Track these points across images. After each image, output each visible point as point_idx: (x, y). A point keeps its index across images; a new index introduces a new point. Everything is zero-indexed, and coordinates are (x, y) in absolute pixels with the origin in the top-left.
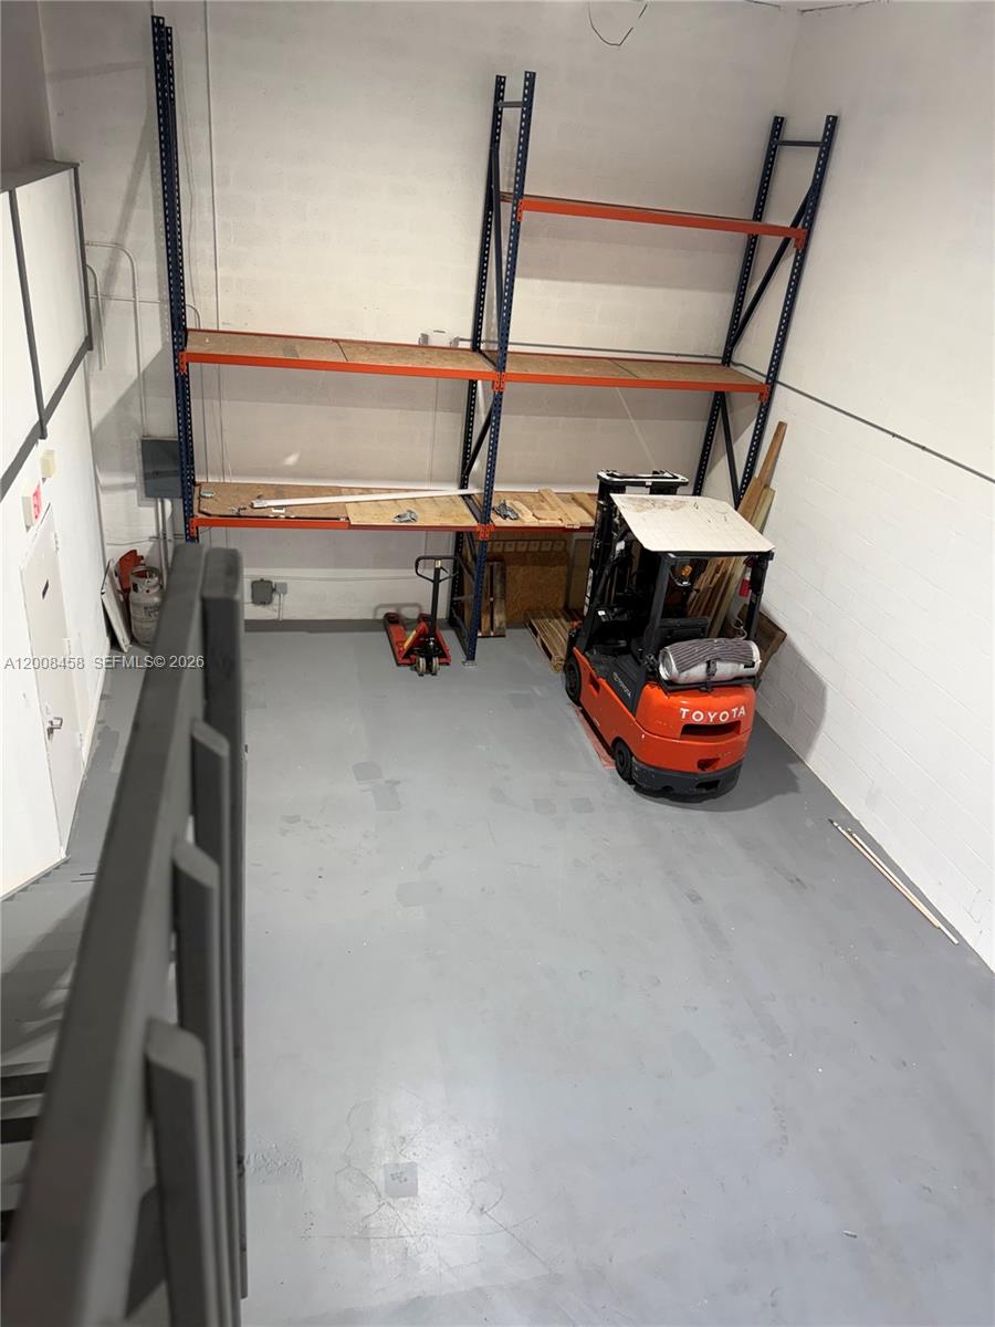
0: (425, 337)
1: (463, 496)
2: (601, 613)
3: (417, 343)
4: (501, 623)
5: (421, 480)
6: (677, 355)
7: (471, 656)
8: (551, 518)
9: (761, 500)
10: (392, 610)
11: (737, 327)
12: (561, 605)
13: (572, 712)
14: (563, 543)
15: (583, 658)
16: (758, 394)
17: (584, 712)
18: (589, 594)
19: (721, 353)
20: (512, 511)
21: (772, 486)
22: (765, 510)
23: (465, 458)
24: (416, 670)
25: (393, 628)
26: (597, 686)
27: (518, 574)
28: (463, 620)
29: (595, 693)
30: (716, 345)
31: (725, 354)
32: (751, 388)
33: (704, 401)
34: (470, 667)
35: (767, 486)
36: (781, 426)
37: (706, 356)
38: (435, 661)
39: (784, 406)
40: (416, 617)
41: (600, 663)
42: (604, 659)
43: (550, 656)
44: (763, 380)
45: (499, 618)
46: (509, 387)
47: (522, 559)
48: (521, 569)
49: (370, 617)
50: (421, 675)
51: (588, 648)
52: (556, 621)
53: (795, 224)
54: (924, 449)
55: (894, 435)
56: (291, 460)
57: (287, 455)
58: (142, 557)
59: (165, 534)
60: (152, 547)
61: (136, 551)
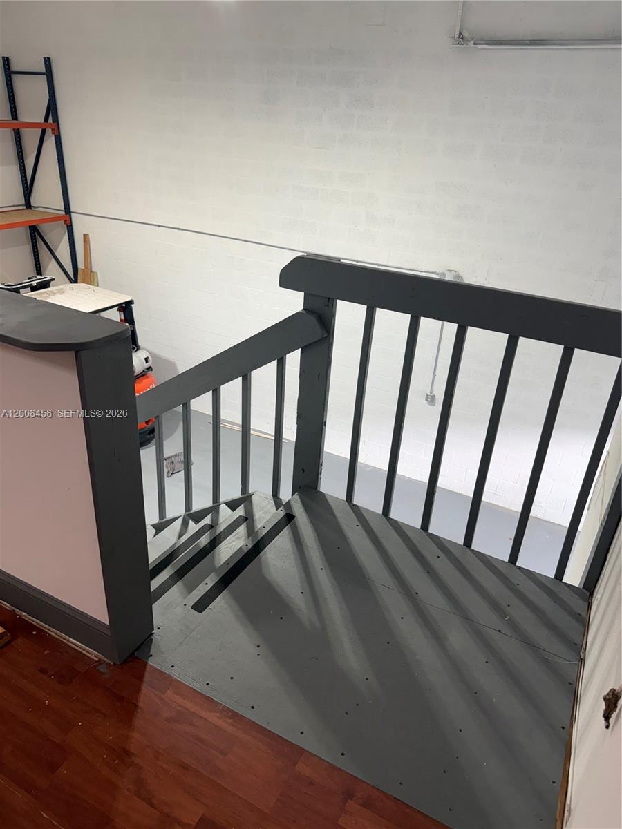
9: (92, 279)
11: (28, 189)
16: (63, 222)
19: (23, 202)
22: (96, 280)
30: (17, 197)
31: (26, 203)
33: (24, 233)
35: (91, 271)
36: (85, 236)
37: (14, 206)
39: (81, 225)
53: (46, 120)
54: (178, 229)
55: (159, 226)
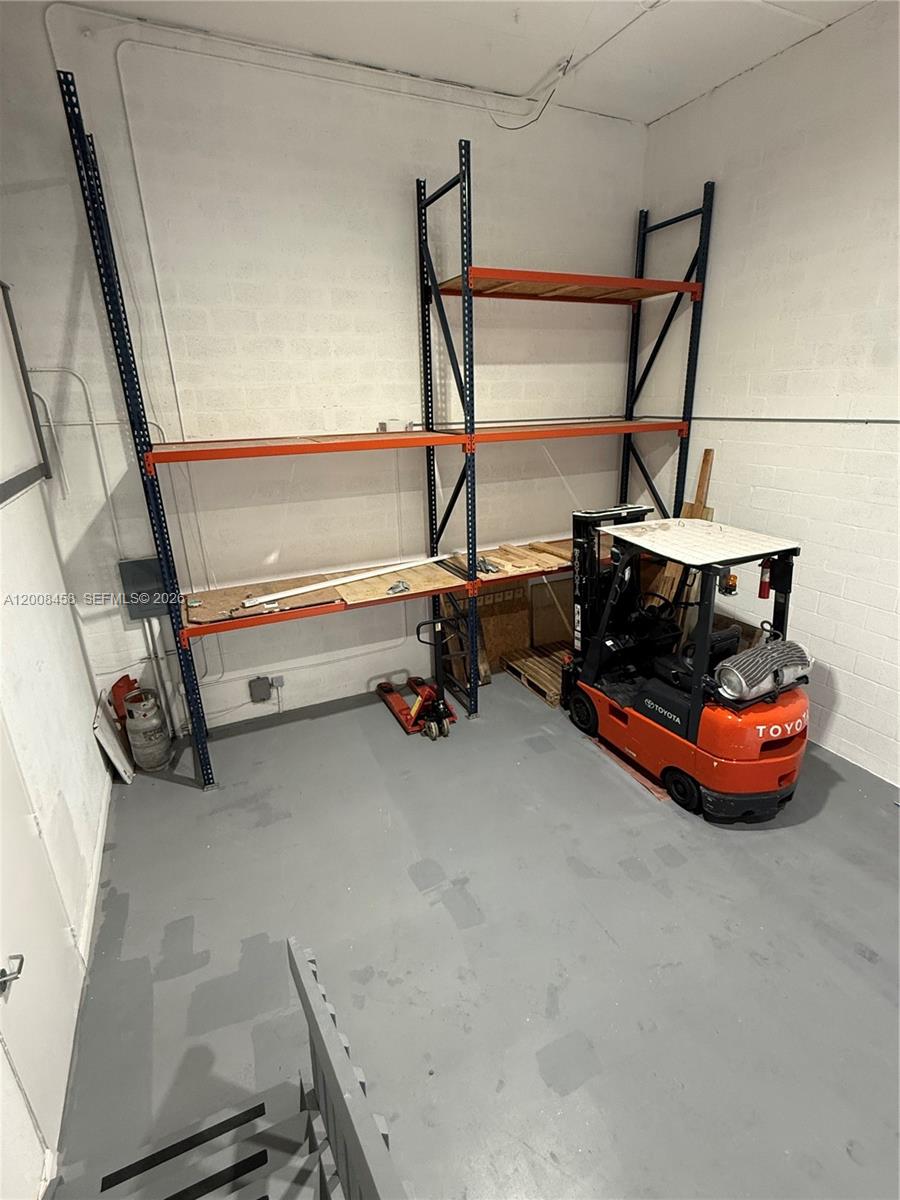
0: (383, 426)
1: (436, 563)
2: (609, 643)
3: (375, 431)
4: (486, 672)
5: (394, 556)
6: (589, 418)
7: (472, 710)
8: (530, 566)
10: (383, 681)
11: (633, 392)
12: (528, 644)
13: (590, 746)
14: (521, 590)
15: (592, 689)
16: (677, 431)
17: (604, 742)
18: (579, 628)
19: (623, 412)
20: (491, 565)
21: (710, 505)
23: (432, 534)
24: (426, 734)
25: (390, 698)
26: (624, 717)
27: (489, 625)
28: (453, 675)
29: (623, 725)
31: (627, 412)
32: (669, 426)
34: (474, 720)
35: (705, 507)
36: (708, 453)
38: (446, 722)
40: (405, 682)
41: (615, 692)
42: (616, 687)
43: (543, 694)
44: (680, 421)
45: (483, 667)
47: (491, 610)
48: (491, 619)
49: (364, 691)
50: (434, 739)
51: (597, 679)
53: (688, 278)
56: (272, 558)
57: (268, 554)
58: (135, 681)
59: (156, 653)
60: (145, 668)
61: (127, 676)
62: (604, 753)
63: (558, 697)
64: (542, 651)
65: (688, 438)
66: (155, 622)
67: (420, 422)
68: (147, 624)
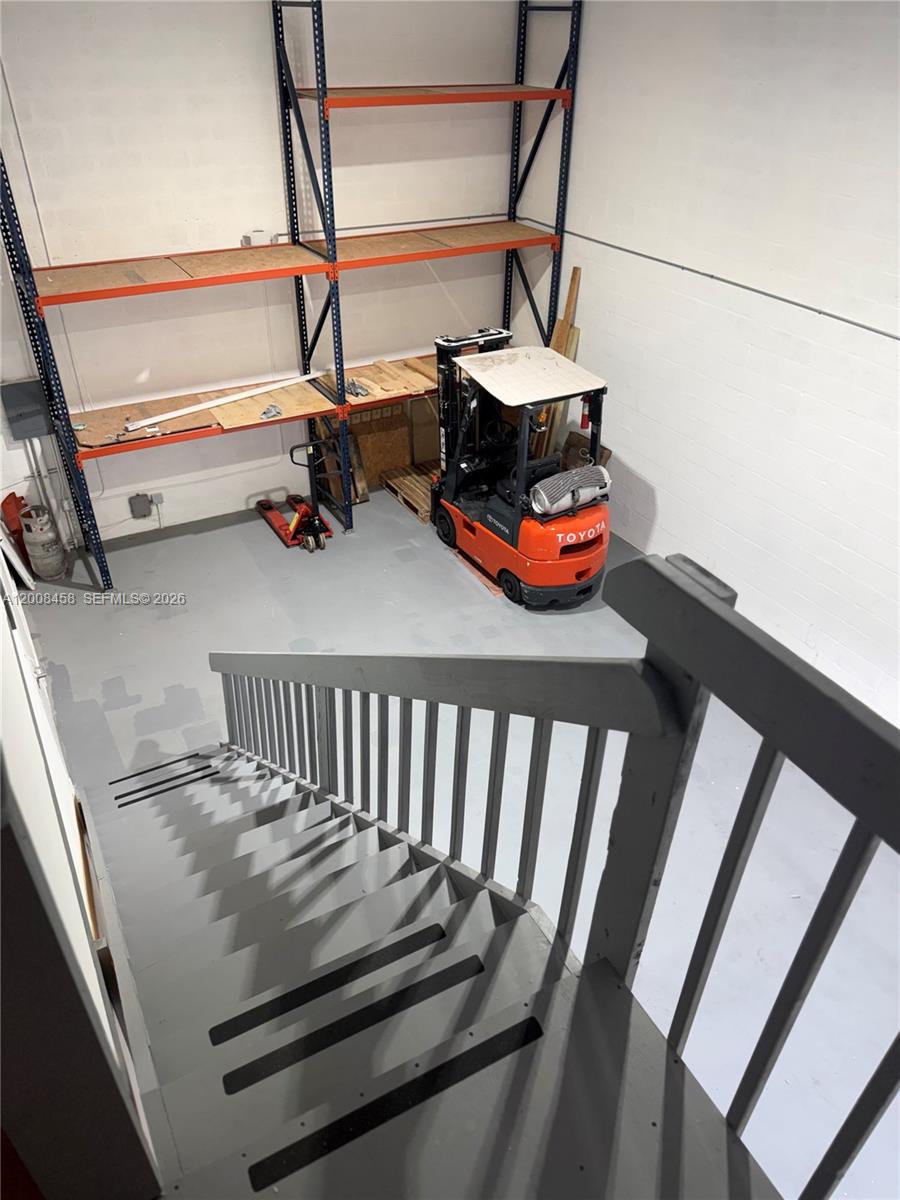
0: (247, 239)
1: (309, 381)
2: (463, 466)
3: (239, 246)
4: (363, 490)
5: (264, 373)
6: (469, 218)
7: (348, 525)
8: (397, 390)
9: (570, 338)
10: (262, 498)
11: (517, 189)
12: (408, 461)
13: (450, 555)
14: (400, 407)
15: (453, 507)
16: (550, 246)
17: (462, 552)
18: (444, 450)
19: (506, 210)
20: (361, 388)
21: (576, 325)
22: (574, 346)
23: (303, 350)
24: (305, 547)
25: (269, 514)
26: (472, 530)
27: (368, 442)
28: (330, 493)
29: (472, 535)
30: (499, 202)
31: (509, 212)
32: (543, 240)
33: (498, 259)
34: (350, 535)
35: (572, 326)
36: (576, 270)
37: (493, 215)
38: (322, 536)
39: (574, 252)
40: (284, 499)
41: (470, 509)
42: (471, 504)
43: (415, 511)
44: (553, 231)
45: (361, 486)
46: (342, 275)
47: (368, 428)
48: (369, 436)
49: (243, 508)
50: (312, 551)
51: (455, 498)
52: (409, 477)
53: (558, 85)
54: (712, 277)
55: (683, 268)
56: (143, 377)
57: (140, 372)
58: (22, 498)
59: (39, 472)
60: (29, 487)
61: (14, 493)
62: (460, 561)
63: (429, 514)
64: (421, 468)
65: (561, 252)
66: (36, 442)
67: (286, 232)
68: (28, 444)
